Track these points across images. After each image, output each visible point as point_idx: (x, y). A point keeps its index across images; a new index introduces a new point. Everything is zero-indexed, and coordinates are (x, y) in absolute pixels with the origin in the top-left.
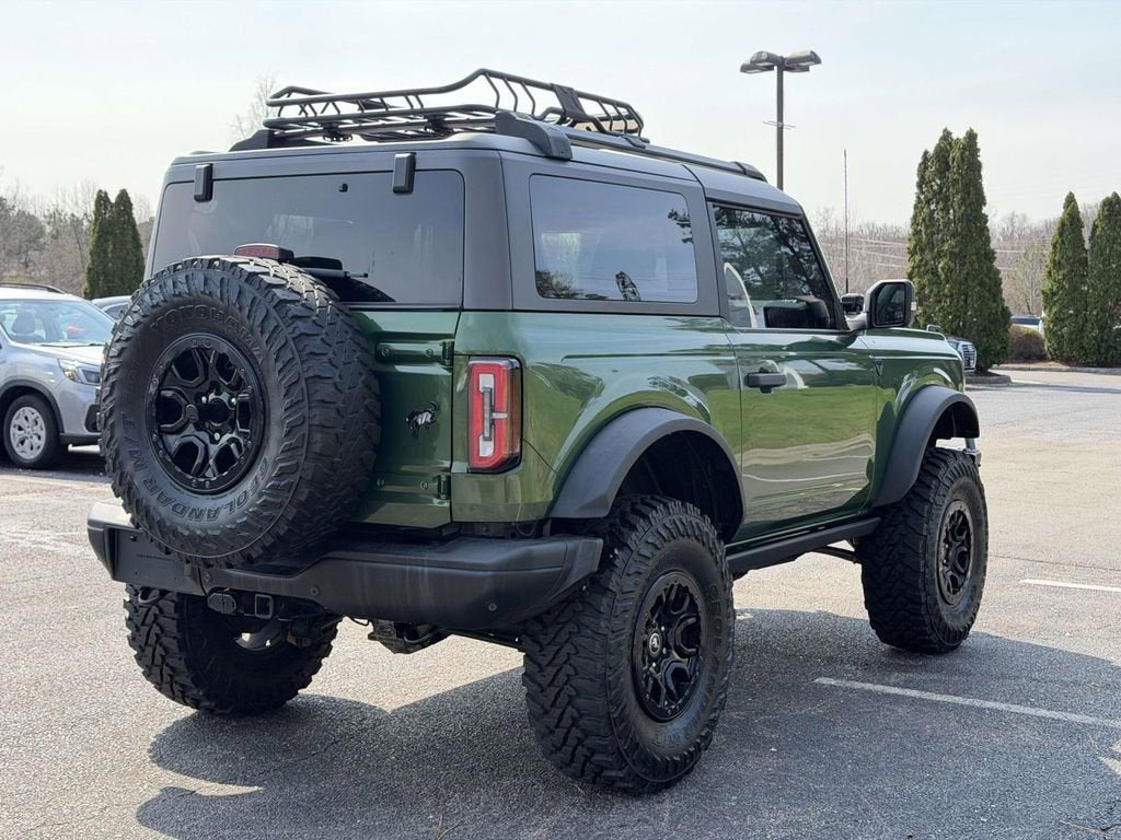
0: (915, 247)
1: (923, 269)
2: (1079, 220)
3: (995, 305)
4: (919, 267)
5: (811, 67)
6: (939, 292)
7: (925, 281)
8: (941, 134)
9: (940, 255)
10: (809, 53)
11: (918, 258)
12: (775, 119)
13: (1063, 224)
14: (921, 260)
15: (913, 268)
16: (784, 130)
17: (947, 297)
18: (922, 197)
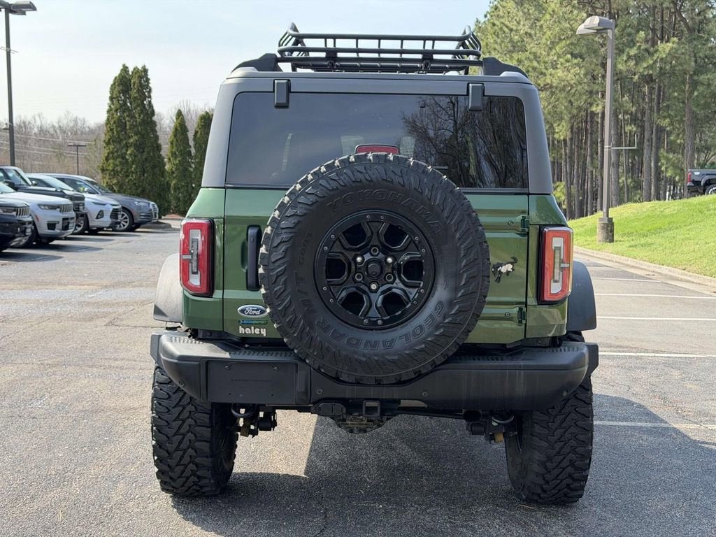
0: (109, 140)
1: (116, 154)
2: (185, 127)
3: (163, 179)
4: (112, 153)
5: (27, 13)
6: (128, 170)
7: (117, 162)
8: (122, 67)
9: (127, 146)
10: (28, 3)
11: (111, 147)
12: (5, 45)
13: (176, 129)
14: (113, 148)
15: (109, 153)
16: (11, 54)
17: (133, 173)
18: (112, 106)
